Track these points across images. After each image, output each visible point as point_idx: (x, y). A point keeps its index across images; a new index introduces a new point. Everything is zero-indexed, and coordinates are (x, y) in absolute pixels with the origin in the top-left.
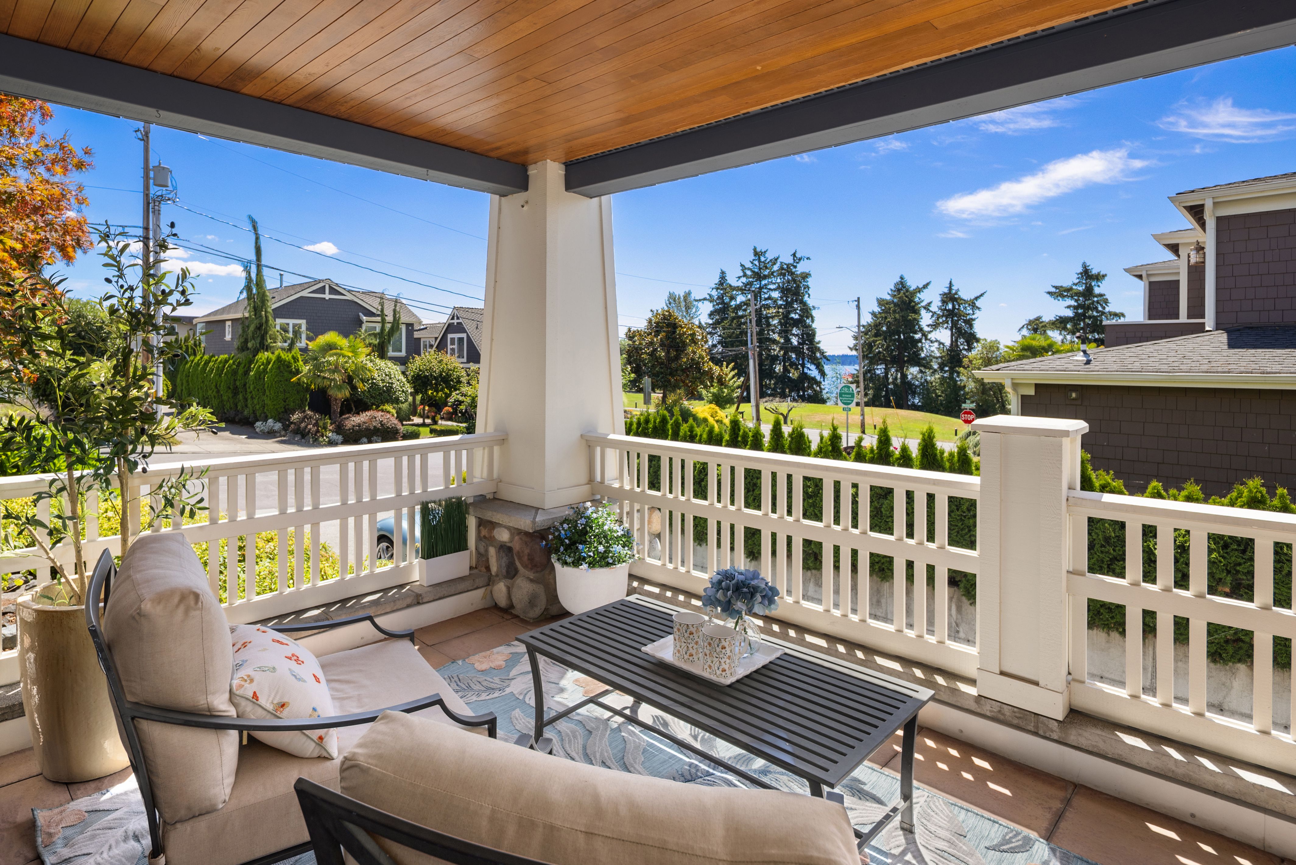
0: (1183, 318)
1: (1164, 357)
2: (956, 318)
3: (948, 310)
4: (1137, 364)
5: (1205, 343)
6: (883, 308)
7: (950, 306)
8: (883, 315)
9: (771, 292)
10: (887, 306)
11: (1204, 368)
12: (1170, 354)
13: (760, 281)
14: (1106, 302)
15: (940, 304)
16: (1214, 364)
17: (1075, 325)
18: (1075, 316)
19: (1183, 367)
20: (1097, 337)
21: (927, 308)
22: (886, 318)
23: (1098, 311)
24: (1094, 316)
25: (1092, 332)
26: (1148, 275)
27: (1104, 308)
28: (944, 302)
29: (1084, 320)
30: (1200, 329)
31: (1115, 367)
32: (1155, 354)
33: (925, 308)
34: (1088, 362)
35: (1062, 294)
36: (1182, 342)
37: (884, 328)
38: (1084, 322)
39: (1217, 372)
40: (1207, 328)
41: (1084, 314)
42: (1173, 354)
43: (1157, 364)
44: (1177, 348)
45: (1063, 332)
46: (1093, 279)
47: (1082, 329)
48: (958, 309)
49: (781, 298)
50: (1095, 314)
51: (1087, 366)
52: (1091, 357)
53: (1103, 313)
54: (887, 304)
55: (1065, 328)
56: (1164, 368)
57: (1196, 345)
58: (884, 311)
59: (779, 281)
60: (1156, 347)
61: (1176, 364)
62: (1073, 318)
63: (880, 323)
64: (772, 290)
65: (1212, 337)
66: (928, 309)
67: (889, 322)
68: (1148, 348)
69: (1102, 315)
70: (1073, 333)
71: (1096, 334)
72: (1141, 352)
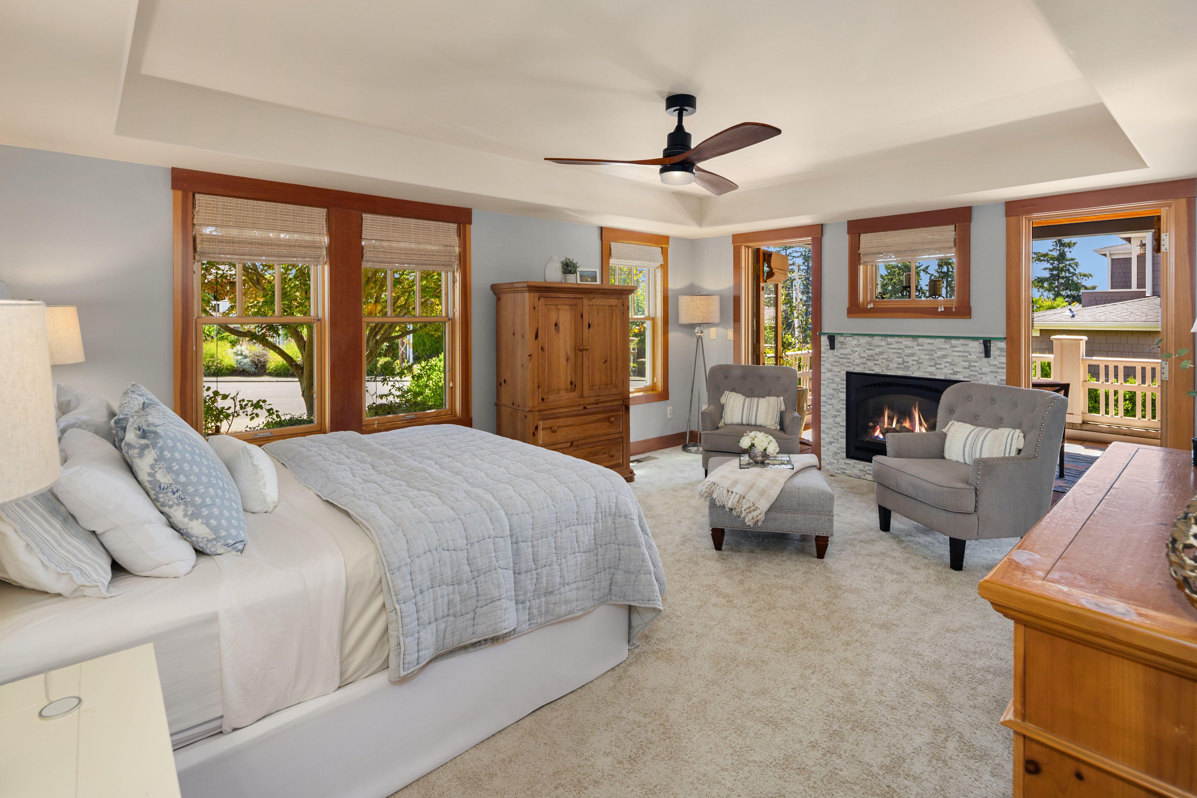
0: (1134, 288)
1: (1120, 313)
2: (950, 279)
3: (944, 273)
4: (1103, 317)
5: (1145, 304)
6: (889, 271)
7: (945, 269)
8: (890, 277)
9: (794, 259)
10: (892, 270)
11: (1143, 319)
12: (1123, 311)
13: (786, 250)
14: (1077, 264)
15: (937, 267)
16: (1149, 317)
17: (1050, 284)
18: (1051, 276)
19: (1131, 319)
20: (1069, 293)
21: (925, 270)
22: (892, 279)
23: (1070, 273)
24: (1066, 277)
25: (1066, 289)
26: (1111, 254)
27: (1075, 270)
28: (940, 266)
29: (1058, 280)
30: (1142, 295)
31: (1090, 319)
32: (1114, 311)
33: (924, 271)
34: (1073, 316)
35: (1040, 259)
36: (1131, 303)
37: (890, 288)
38: (1058, 282)
39: (1150, 322)
40: (1147, 295)
41: (1058, 275)
42: (1125, 311)
43: (1115, 317)
44: (1128, 307)
45: (1041, 290)
46: (1066, 247)
47: (1057, 287)
48: (952, 272)
49: (804, 263)
50: (1067, 275)
51: (1073, 319)
52: (1075, 313)
53: (1074, 274)
54: (892, 268)
55: (1042, 287)
56: (1119, 319)
57: (1139, 306)
58: (889, 274)
59: (802, 249)
60: (1115, 307)
61: (1126, 317)
62: (1049, 278)
63: (886, 284)
64: (795, 257)
65: (1149, 300)
66: (927, 272)
67: (894, 283)
68: (1110, 307)
69: (1073, 276)
70: (1049, 290)
71: (1068, 291)
72: (1105, 310)
